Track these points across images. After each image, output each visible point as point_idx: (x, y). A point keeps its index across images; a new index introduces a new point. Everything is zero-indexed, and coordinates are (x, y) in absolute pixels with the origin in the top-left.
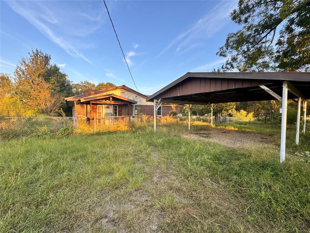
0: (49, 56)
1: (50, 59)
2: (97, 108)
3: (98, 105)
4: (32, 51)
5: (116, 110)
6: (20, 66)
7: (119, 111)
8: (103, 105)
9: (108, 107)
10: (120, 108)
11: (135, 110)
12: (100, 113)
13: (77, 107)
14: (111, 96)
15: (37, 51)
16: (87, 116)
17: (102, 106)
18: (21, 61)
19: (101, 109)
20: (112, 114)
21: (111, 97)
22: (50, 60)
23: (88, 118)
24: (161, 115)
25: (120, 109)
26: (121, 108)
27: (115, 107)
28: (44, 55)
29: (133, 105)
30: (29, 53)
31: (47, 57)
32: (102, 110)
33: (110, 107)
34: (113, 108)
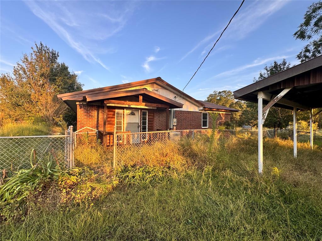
0: (56, 53)
1: (58, 56)
2: (116, 115)
3: (117, 111)
4: (36, 44)
5: (144, 119)
6: (21, 63)
7: (150, 119)
8: (125, 110)
9: (133, 114)
10: (151, 114)
11: (174, 118)
12: (120, 123)
13: (80, 113)
14: (142, 92)
15: (41, 44)
16: (97, 129)
17: (124, 112)
18: (23, 58)
19: (121, 116)
20: (139, 124)
21: (141, 95)
22: (58, 58)
23: (99, 132)
24: (207, 126)
25: (151, 117)
26: (153, 115)
27: (144, 114)
28: (51, 50)
29: (171, 111)
30: (32, 48)
31: (55, 54)
32: (124, 118)
33: (136, 113)
34: (141, 115)
